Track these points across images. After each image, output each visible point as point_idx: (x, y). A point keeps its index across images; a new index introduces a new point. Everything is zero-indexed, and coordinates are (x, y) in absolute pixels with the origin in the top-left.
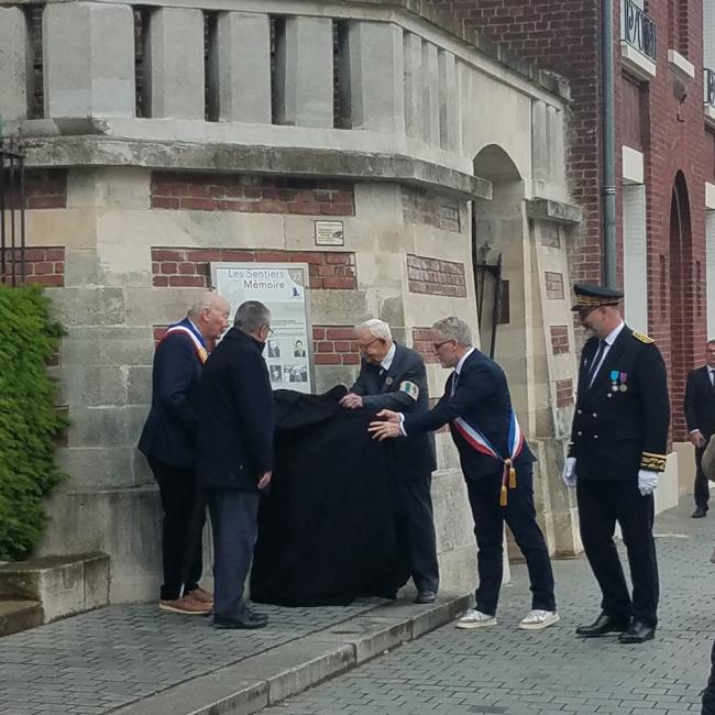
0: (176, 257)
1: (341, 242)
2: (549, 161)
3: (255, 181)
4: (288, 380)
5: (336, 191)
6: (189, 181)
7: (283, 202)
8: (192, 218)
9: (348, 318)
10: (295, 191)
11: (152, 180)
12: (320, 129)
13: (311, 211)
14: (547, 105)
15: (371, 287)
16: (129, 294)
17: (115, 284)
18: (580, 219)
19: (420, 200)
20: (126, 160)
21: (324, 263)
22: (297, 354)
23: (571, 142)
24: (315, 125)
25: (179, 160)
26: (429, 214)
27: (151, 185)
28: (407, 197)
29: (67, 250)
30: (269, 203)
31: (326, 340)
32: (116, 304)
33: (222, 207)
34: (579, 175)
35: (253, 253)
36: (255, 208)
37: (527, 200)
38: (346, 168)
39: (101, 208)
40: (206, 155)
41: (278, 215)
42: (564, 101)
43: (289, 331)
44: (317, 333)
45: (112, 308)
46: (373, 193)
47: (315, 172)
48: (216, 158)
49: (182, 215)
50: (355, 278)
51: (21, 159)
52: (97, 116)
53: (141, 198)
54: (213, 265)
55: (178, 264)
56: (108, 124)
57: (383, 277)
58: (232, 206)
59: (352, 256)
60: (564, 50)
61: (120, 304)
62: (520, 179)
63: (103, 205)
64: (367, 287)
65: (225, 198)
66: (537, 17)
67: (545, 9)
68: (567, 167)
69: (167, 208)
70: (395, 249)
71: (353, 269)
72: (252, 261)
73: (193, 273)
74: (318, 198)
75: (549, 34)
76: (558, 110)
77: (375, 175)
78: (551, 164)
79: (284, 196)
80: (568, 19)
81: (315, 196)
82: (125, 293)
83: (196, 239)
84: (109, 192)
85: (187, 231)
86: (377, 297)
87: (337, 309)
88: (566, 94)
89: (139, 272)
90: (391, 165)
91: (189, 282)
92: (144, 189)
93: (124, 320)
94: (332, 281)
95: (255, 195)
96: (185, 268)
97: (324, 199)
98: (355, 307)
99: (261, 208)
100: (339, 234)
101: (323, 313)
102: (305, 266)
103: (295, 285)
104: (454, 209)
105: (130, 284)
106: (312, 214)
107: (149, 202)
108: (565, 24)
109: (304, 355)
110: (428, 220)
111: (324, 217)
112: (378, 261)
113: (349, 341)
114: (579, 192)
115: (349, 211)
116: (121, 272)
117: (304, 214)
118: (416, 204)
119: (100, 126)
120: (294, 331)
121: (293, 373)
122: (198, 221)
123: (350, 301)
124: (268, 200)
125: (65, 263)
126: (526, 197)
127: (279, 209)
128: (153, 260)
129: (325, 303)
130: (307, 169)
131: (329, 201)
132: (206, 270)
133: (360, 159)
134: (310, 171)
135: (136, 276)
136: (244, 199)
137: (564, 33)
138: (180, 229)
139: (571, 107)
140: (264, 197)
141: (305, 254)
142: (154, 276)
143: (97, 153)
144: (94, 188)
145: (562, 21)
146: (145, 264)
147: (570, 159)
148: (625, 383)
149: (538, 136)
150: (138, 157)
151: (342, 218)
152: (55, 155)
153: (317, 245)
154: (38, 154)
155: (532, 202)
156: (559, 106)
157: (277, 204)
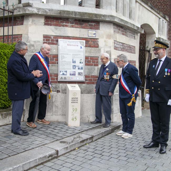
0: (50, 37)
1: (95, 36)
2: (163, 31)
3: (73, 20)
4: (77, 69)
5: (95, 24)
6: (55, 19)
7: (80, 26)
8: (55, 28)
9: (96, 55)
10: (84, 23)
11: (45, 19)
12: (91, 8)
13: (87, 28)
14: (163, 20)
15: (103, 47)
16: (36, 46)
17: (32, 43)
18: (169, 43)
19: (120, 29)
20: (35, 12)
21: (90, 41)
22: (80, 63)
23: (168, 29)
24: (90, 7)
25: (50, 13)
26: (124, 33)
27: (45, 20)
28: (116, 27)
29: (23, 35)
30: (76, 26)
31: (89, 60)
32: (32, 48)
33: (63, 26)
34: (169, 35)
35: (71, 37)
36: (72, 27)
37: (156, 38)
38: (96, 17)
39: (30, 25)
40: (57, 12)
41: (78, 29)
42: (167, 21)
43: (78, 57)
44: (87, 58)
45: (31, 49)
46: (105, 25)
47: (88, 18)
48: (60, 13)
49: (53, 27)
50: (98, 45)
51: (13, 13)
52: (30, 2)
53: (41, 23)
54: (59, 40)
55: (50, 39)
56: (33, 4)
57: (106, 45)
58: (66, 26)
59: (98, 40)
60: (168, 11)
61: (34, 48)
62: (155, 33)
63: (31, 24)
64: (101, 47)
65: (64, 24)
66: (163, 5)
67: (164, 3)
68: (167, 33)
69: (48, 25)
70: (110, 39)
71: (98, 43)
72: (71, 39)
73: (54, 41)
74: (90, 25)
75: (165, 8)
76: (166, 22)
77: (104, 19)
78: (163, 32)
79: (81, 24)
80: (169, 5)
81: (89, 24)
82: (35, 46)
83: (55, 33)
84: (33, 21)
85: (53, 31)
86: (104, 50)
87: (93, 52)
88: (168, 19)
89: (39, 41)
90: (109, 17)
91: (53, 44)
92: (42, 20)
93: (34, 52)
94: (92, 45)
95: (73, 23)
96: (52, 40)
97: (92, 25)
98: (98, 52)
99: (74, 27)
100: (94, 34)
101: (89, 53)
102: (84, 41)
103: (81, 46)
104: (133, 34)
105: (37, 43)
106: (88, 29)
107: (43, 24)
108: (168, 6)
109: (82, 63)
110: (123, 34)
111: (90, 30)
112: (105, 41)
113: (96, 60)
114: (169, 38)
115: (98, 28)
116: (34, 40)
117: (85, 29)
118: (119, 30)
119: (31, 5)
120: (80, 57)
121: (79, 67)
122: (56, 29)
123: (97, 51)
124: (76, 25)
125: (22, 38)
126: (156, 37)
127: (79, 27)
128: (44, 38)
129: (90, 51)
130: (85, 17)
131: (93, 26)
132: (57, 41)
133: (101, 15)
134: (86, 17)
135: (39, 42)
136: (69, 24)
137: (168, 8)
138: (51, 31)
139: (169, 22)
140: (75, 24)
141: (85, 39)
142: (43, 42)
143: (27, 10)
144: (29, 20)
145: (168, 5)
146: (41, 39)
147: (168, 32)
148: (169, 73)
149: (160, 26)
150: (39, 12)
151: (96, 30)
152: (19, 11)
153: (88, 36)
154: (16, 11)
155: (157, 38)
156: (166, 21)
157: (78, 26)
